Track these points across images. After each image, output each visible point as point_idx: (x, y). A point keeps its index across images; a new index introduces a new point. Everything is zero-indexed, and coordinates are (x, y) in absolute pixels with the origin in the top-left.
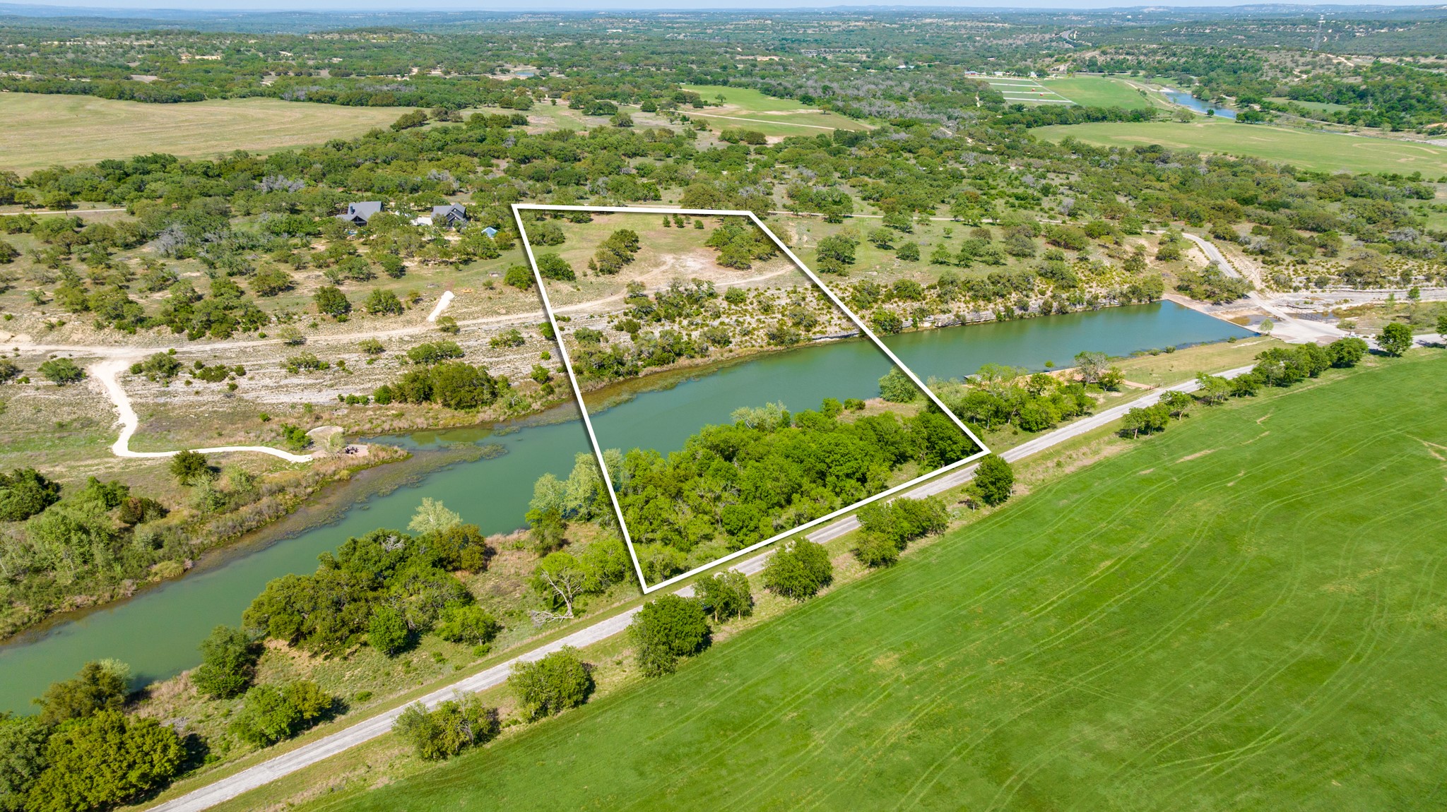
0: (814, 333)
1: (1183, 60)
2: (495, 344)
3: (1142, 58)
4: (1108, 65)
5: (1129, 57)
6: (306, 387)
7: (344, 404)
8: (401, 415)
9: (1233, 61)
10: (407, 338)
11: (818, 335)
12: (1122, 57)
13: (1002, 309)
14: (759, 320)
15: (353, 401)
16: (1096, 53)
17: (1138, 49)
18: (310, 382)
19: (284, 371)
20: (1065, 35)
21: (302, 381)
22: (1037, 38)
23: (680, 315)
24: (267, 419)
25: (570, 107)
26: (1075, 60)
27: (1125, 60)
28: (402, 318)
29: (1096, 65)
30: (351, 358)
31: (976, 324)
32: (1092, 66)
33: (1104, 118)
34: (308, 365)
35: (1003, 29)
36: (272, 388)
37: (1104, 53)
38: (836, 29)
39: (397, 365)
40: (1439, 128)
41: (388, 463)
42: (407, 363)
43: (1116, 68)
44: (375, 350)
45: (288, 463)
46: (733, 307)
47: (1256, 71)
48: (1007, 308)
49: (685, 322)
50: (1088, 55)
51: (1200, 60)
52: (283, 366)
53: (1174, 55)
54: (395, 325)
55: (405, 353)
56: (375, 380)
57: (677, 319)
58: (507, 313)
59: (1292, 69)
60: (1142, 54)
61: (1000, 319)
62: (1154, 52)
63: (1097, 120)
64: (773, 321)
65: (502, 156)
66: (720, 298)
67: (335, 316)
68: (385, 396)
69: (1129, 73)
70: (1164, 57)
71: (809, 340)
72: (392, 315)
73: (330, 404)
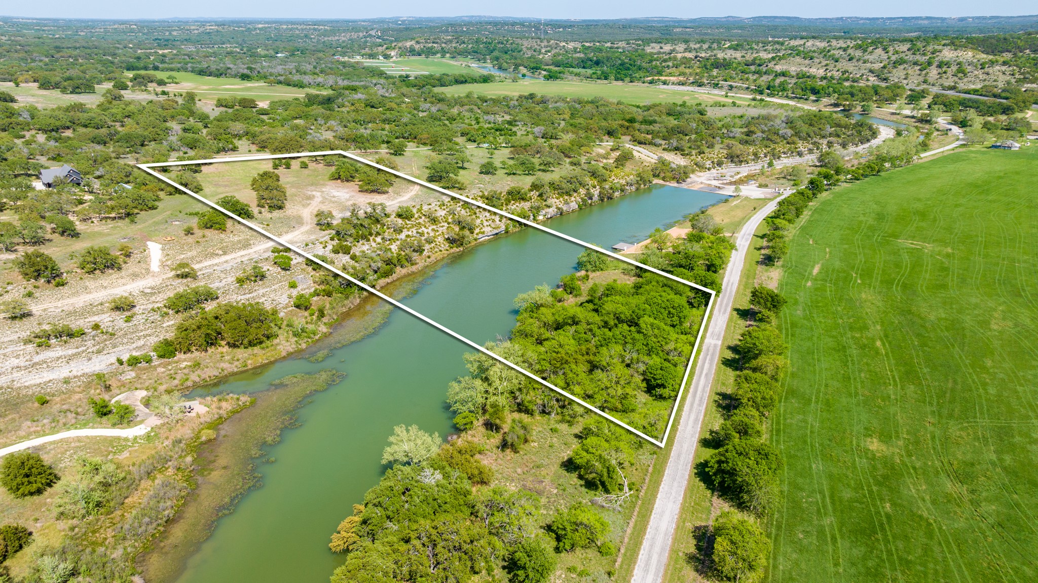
0: (477, 234)
1: (470, 46)
2: (240, 281)
3: (443, 45)
4: (423, 51)
5: (435, 45)
6: (70, 359)
7: (126, 367)
8: (197, 365)
9: (502, 46)
10: (149, 291)
11: (481, 236)
12: (430, 45)
13: (580, 200)
14: (433, 230)
15: (134, 362)
16: (413, 42)
17: (440, 39)
18: (70, 352)
19: (30, 347)
20: (373, 33)
21: (61, 353)
22: (354, 36)
23: (371, 234)
24: (44, 403)
25: (39, 88)
26: (400, 48)
27: (432, 48)
28: (123, 273)
29: (415, 51)
30: (106, 319)
31: (568, 213)
32: (412, 52)
33: (466, 82)
34: (59, 335)
35: (326, 30)
36: (26, 368)
37: (418, 42)
38: (196, 32)
39: (157, 317)
40: (653, 79)
41: (238, 412)
42: (167, 314)
43: (429, 52)
44: (123, 307)
45: (126, 439)
46: (408, 222)
47: (520, 51)
48: (582, 199)
49: (379, 239)
50: (408, 44)
51: (481, 46)
52: (27, 342)
53: (464, 43)
54: (123, 281)
55: (159, 305)
56: (145, 336)
57: (371, 238)
58: (225, 253)
59: (540, 50)
60: (443, 43)
61: (580, 208)
62: (451, 41)
63: (462, 82)
64: (443, 228)
65: (26, 128)
66: (393, 217)
67: (49, 282)
68: (167, 350)
69: (439, 55)
70: (458, 44)
71: (476, 240)
72: (111, 271)
73: (109, 370)
